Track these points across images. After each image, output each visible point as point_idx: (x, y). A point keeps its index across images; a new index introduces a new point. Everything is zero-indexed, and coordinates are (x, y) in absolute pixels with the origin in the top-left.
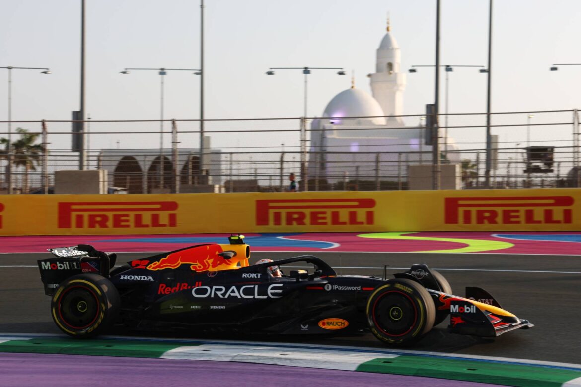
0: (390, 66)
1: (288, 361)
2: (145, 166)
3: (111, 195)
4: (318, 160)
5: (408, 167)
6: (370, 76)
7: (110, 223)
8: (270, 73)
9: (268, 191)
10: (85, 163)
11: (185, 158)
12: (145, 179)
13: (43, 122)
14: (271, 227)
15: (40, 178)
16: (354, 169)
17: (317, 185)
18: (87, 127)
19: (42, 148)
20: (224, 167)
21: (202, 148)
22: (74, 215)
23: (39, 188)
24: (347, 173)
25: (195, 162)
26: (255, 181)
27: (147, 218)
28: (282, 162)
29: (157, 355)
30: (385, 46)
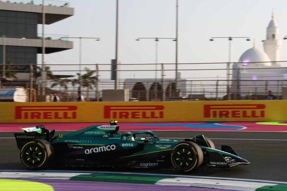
0: (274, 36)
1: (220, 187)
2: (148, 87)
3: (130, 102)
4: (236, 84)
5: (283, 88)
6: (263, 41)
7: (130, 116)
8: (211, 40)
9: (210, 100)
10: (118, 86)
11: (168, 83)
12: (148, 94)
13: (97, 65)
14: (211, 118)
15: (95, 93)
16: (254, 89)
17: (235, 97)
18: (119, 68)
19: (96, 78)
20: (188, 88)
21: (176, 78)
22: (112, 112)
23: (94, 98)
24: (251, 91)
25: (173, 85)
26: (203, 95)
27: (148, 113)
28: (217, 85)
29: (153, 183)
30: (271, 26)
